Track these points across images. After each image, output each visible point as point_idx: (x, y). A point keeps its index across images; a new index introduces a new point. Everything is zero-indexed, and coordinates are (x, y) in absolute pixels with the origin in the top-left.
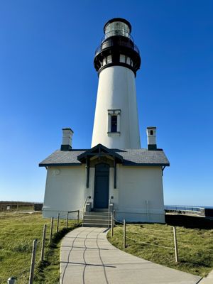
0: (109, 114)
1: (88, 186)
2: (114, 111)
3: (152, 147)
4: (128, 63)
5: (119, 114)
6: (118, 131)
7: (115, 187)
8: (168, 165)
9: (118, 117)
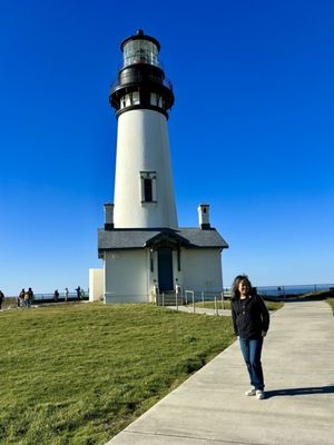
0: (142, 177)
1: (152, 270)
2: (148, 173)
3: (206, 226)
4: (161, 105)
5: (155, 177)
6: (154, 199)
7: (179, 270)
8: (227, 247)
9: (154, 181)
